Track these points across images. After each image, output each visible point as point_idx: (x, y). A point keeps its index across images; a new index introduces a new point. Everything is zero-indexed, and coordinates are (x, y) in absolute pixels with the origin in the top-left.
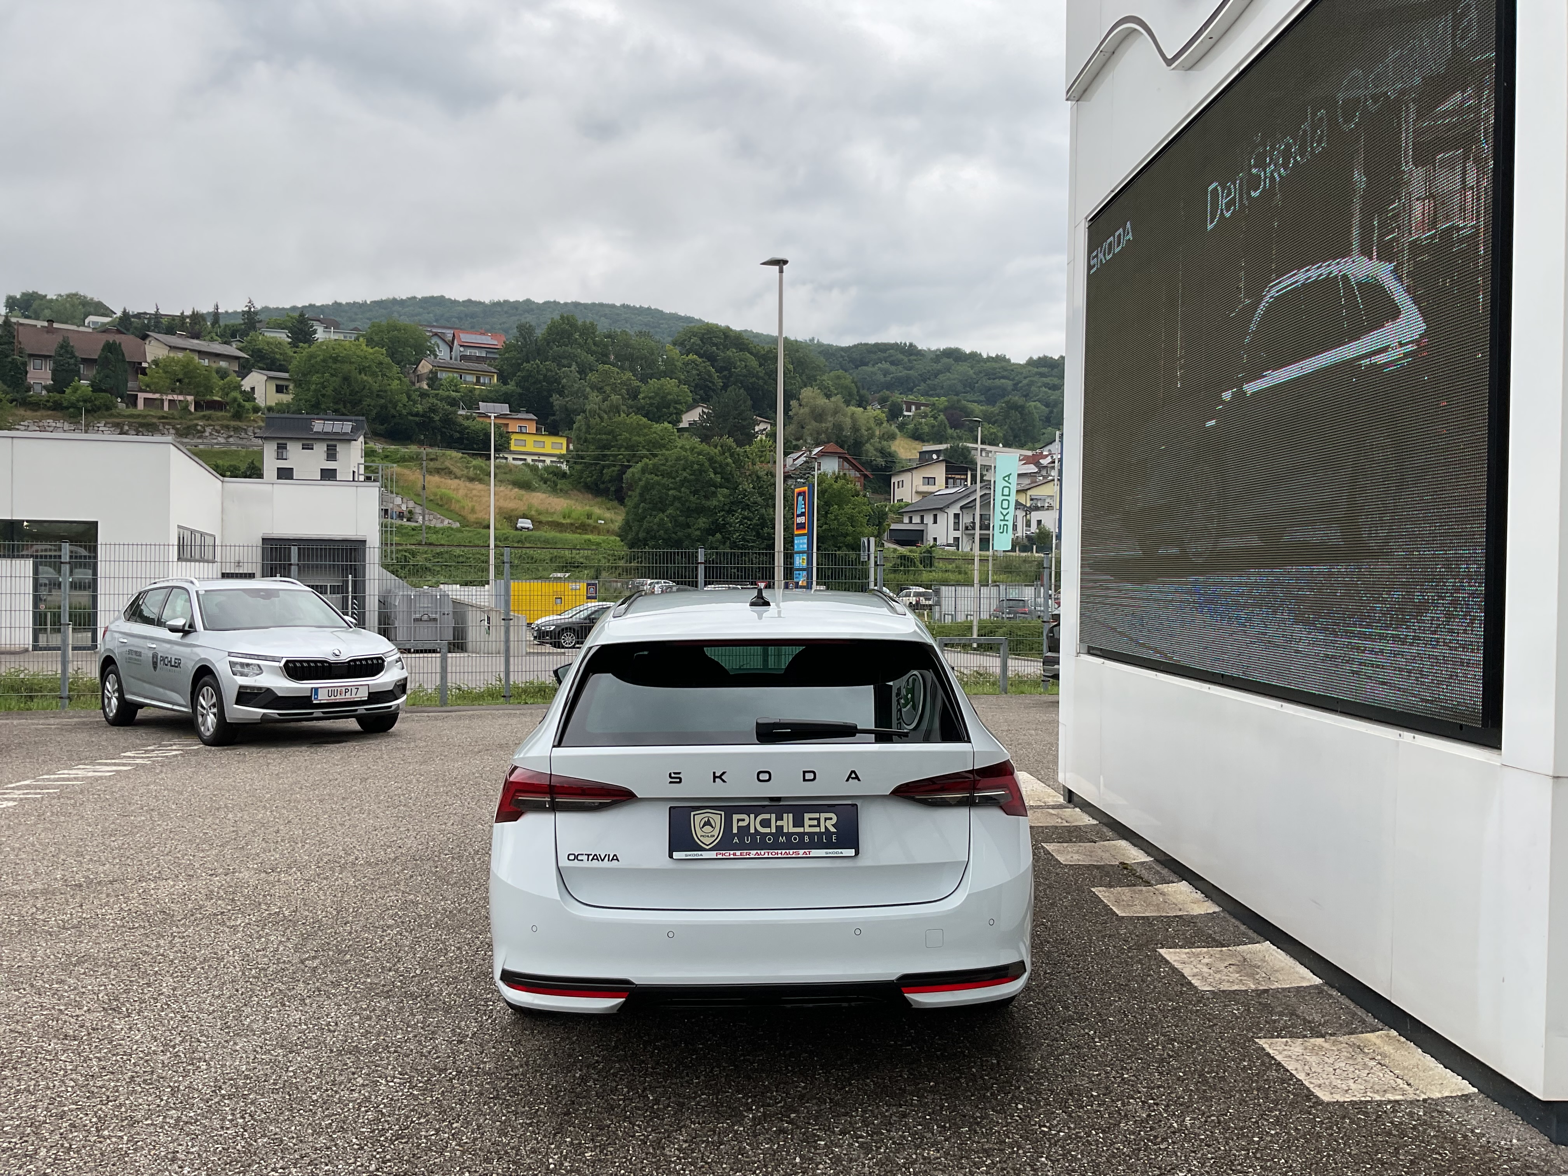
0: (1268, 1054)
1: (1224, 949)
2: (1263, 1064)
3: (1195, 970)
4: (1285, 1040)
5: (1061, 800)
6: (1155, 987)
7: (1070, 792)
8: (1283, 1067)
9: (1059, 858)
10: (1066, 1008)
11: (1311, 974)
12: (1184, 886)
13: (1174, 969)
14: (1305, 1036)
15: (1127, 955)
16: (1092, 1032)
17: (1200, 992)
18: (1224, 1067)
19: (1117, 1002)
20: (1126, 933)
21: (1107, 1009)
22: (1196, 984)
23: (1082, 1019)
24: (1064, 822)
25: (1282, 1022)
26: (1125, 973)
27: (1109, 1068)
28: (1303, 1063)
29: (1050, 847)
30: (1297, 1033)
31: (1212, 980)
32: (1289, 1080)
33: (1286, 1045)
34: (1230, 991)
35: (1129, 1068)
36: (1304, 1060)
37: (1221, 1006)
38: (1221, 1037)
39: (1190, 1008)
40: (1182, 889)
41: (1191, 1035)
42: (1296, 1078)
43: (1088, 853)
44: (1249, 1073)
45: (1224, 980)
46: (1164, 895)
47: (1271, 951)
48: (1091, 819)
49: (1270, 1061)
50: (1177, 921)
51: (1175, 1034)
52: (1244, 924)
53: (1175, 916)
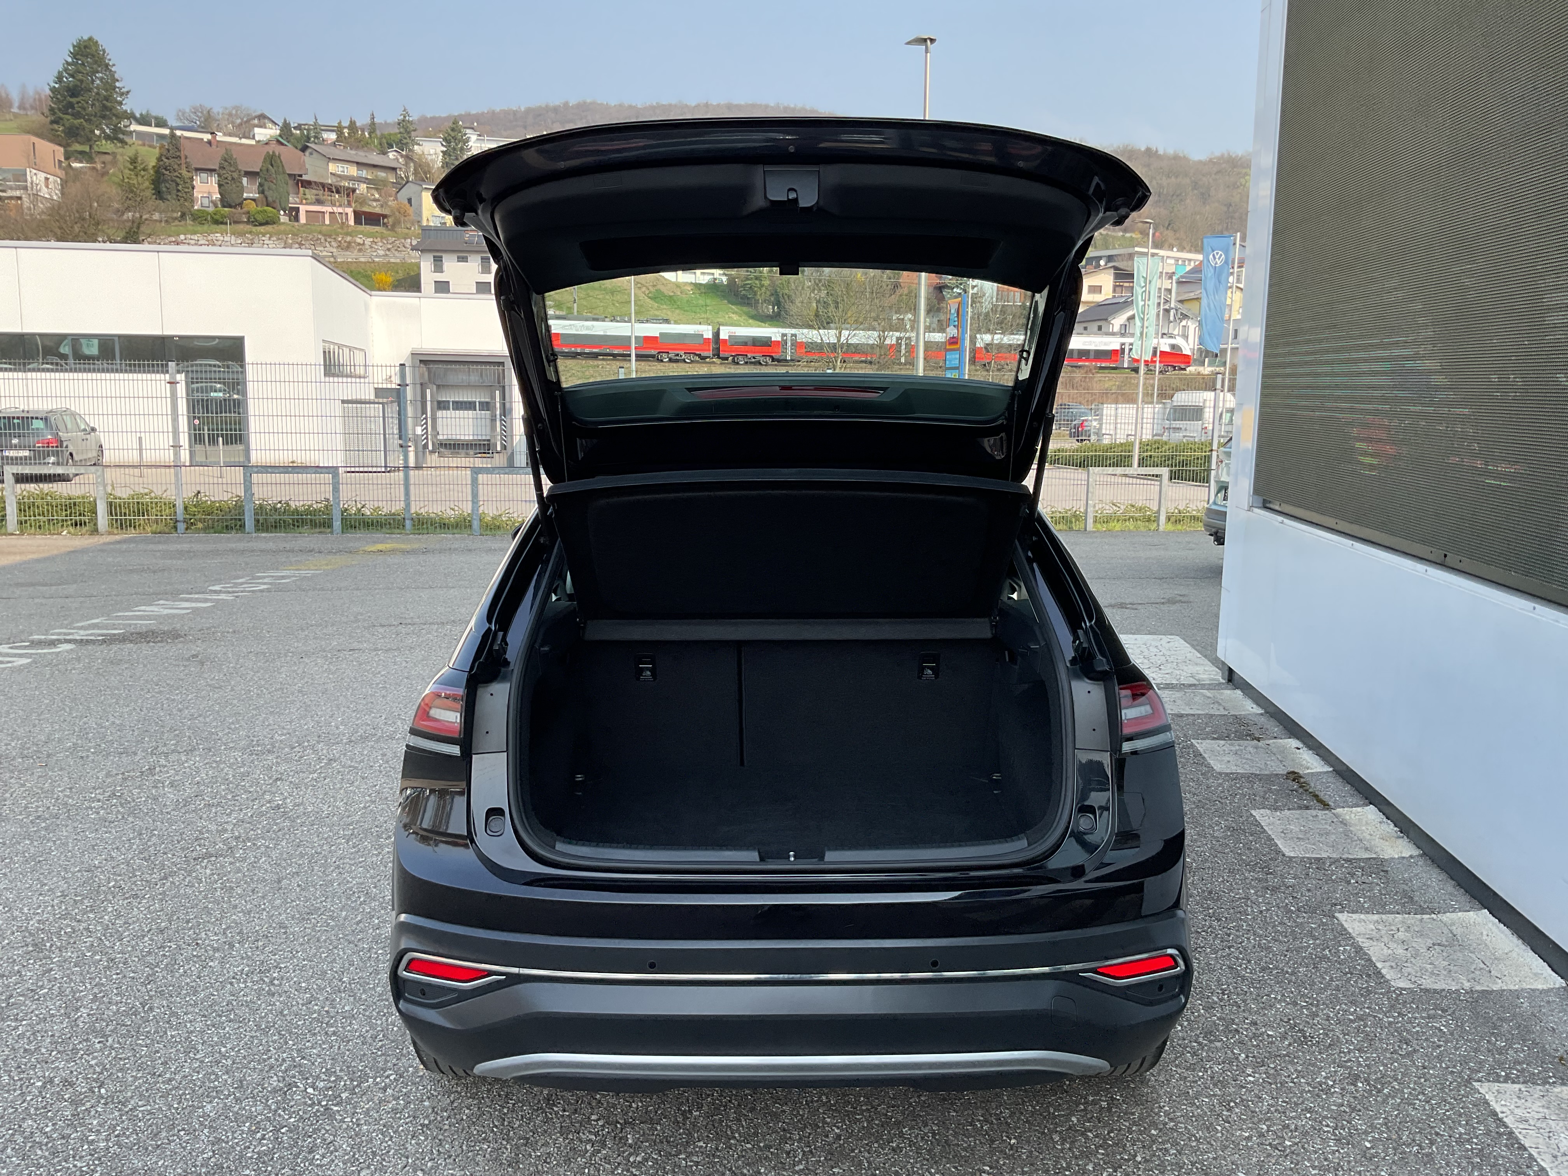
0: (1494, 1114)
1: (1426, 917)
2: (1488, 1133)
3: (1386, 951)
4: (1517, 1086)
5: (1219, 676)
6: (1331, 980)
7: (1230, 669)
8: (1517, 1139)
9: (1212, 762)
10: (1209, 1008)
11: (1549, 970)
12: (1371, 812)
13: (1359, 949)
14: (1545, 1082)
15: (1295, 922)
16: (1243, 1055)
17: (1394, 991)
18: (1431, 1134)
19: (1280, 1002)
20: (1293, 886)
21: (1265, 1014)
22: (1388, 977)
23: (1230, 1031)
24: (1221, 708)
25: (1510, 1052)
26: (1292, 952)
27: (1264, 1127)
28: (1547, 1135)
29: (1202, 746)
30: (1534, 1074)
31: (1409, 970)
32: (1528, 1167)
33: (1519, 1098)
34: (1435, 991)
35: (1293, 1127)
36: (1548, 1130)
37: (1423, 1018)
38: (1424, 1074)
39: (1380, 1020)
40: (1369, 816)
41: (1381, 1068)
42: (1538, 1165)
43: (1249, 757)
44: (1468, 1150)
45: (1427, 971)
46: (1345, 825)
47: (1490, 925)
48: (1254, 706)
49: (1497, 1128)
50: (1363, 869)
51: (1360, 1065)
52: (1452, 879)
53: (1360, 859)
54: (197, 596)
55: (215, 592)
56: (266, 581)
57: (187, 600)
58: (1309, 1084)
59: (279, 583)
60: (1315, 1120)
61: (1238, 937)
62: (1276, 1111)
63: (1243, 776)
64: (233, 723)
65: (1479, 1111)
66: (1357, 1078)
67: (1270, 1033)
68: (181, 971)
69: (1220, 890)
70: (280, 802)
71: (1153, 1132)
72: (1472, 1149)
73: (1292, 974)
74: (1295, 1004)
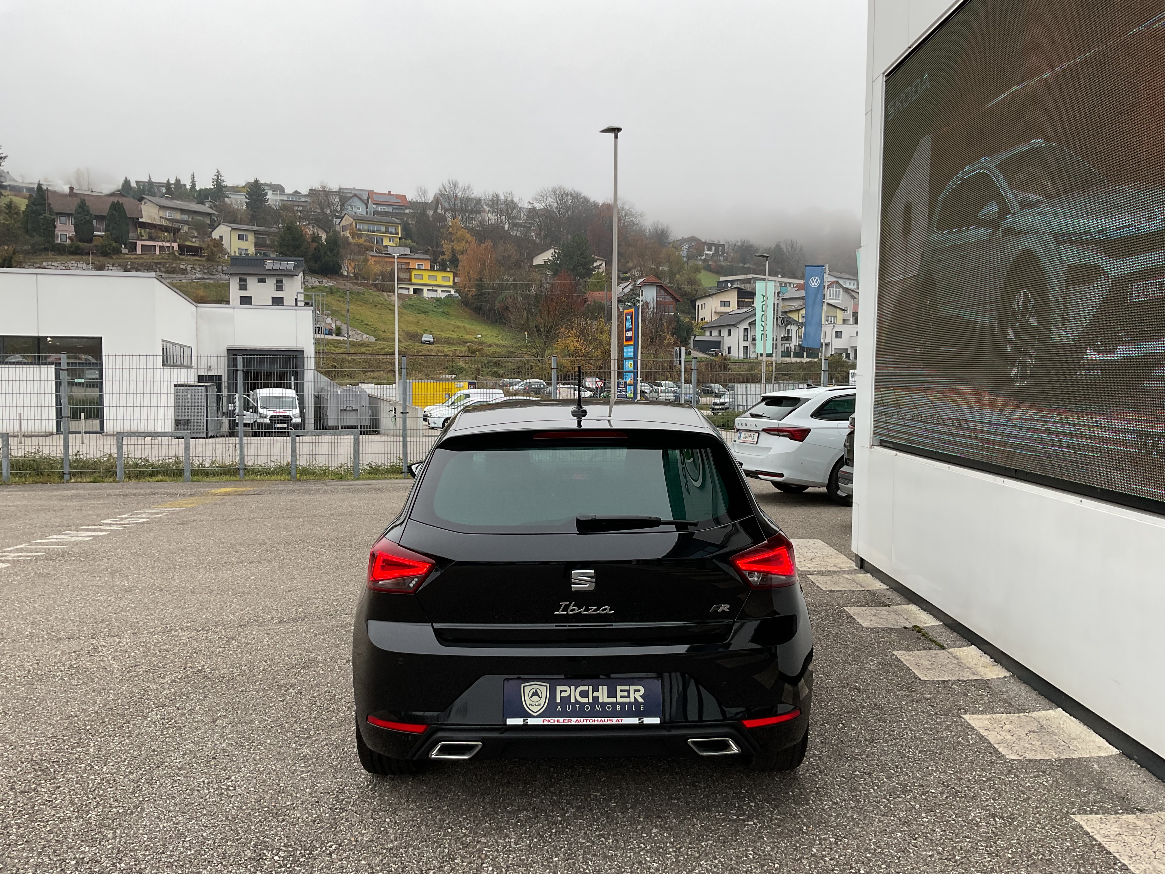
0: (1087, 833)
1: (1021, 715)
2: (1085, 845)
3: (999, 738)
4: (1098, 816)
5: (854, 566)
7: (862, 560)
8: (1104, 847)
9: (860, 621)
11: (1107, 744)
12: (973, 650)
13: (981, 737)
15: (936, 721)
16: (918, 806)
17: (1009, 762)
18: (1049, 848)
19: (935, 772)
20: (931, 698)
21: (927, 780)
22: (1003, 753)
23: (906, 791)
24: (859, 586)
25: (1091, 796)
26: (937, 740)
27: (940, 848)
28: (1123, 844)
29: (851, 610)
30: (1108, 808)
31: (1016, 748)
32: (1114, 864)
33: (1101, 823)
34: (1036, 761)
35: (959, 848)
36: (1123, 841)
37: (1031, 777)
38: (1038, 812)
39: (1003, 779)
40: (972, 653)
41: (1010, 809)
42: (1121, 863)
43: (885, 617)
44: (1074, 856)
45: (1028, 748)
46: (957, 659)
47: (1064, 718)
48: (882, 584)
49: (1090, 841)
50: (974, 686)
51: (995, 808)
52: (1034, 690)
53: (971, 680)
54: (93, 527)
55: (106, 524)
56: (143, 516)
57: (87, 530)
58: (965, 821)
59: (155, 518)
60: (972, 842)
61: (900, 732)
62: (946, 838)
63: (883, 629)
64: (147, 615)
65: (1077, 832)
66: (994, 816)
67: (933, 791)
68: (158, 783)
69: (882, 703)
70: (200, 668)
71: (868, 855)
72: (1077, 855)
73: (940, 754)
74: (946, 772)
